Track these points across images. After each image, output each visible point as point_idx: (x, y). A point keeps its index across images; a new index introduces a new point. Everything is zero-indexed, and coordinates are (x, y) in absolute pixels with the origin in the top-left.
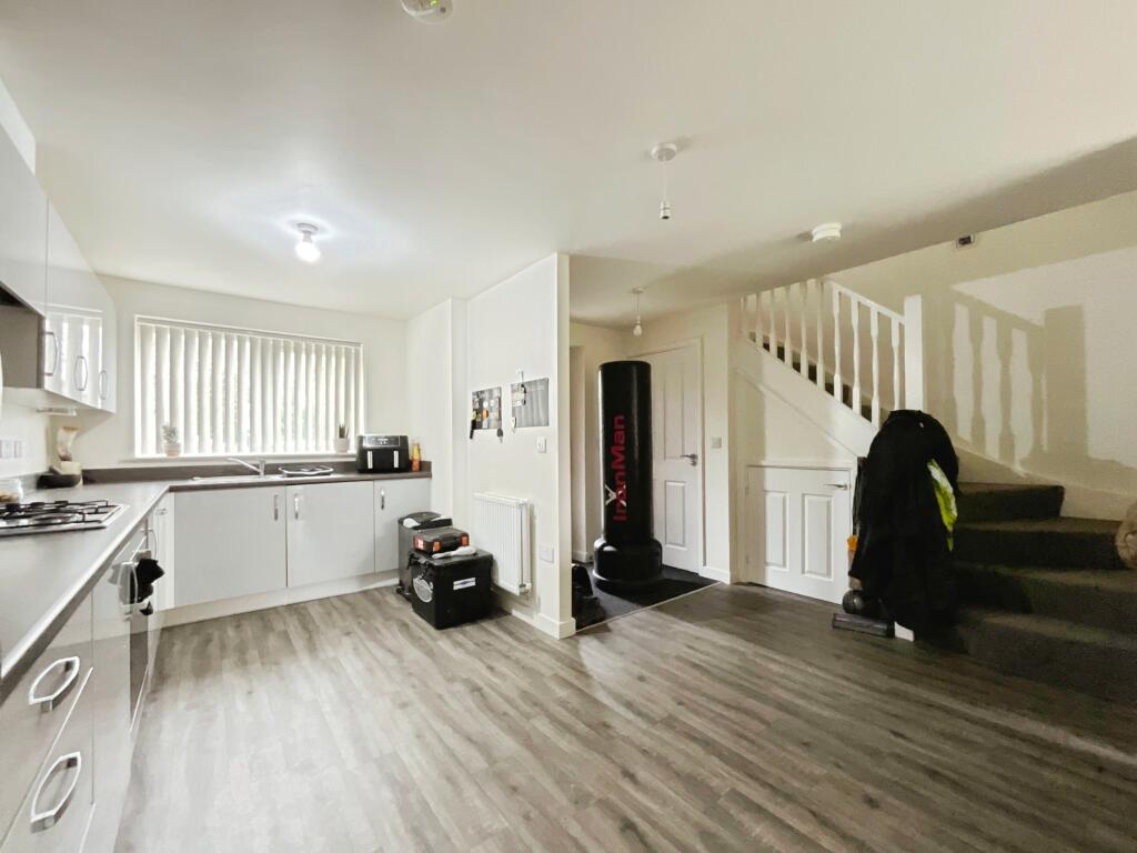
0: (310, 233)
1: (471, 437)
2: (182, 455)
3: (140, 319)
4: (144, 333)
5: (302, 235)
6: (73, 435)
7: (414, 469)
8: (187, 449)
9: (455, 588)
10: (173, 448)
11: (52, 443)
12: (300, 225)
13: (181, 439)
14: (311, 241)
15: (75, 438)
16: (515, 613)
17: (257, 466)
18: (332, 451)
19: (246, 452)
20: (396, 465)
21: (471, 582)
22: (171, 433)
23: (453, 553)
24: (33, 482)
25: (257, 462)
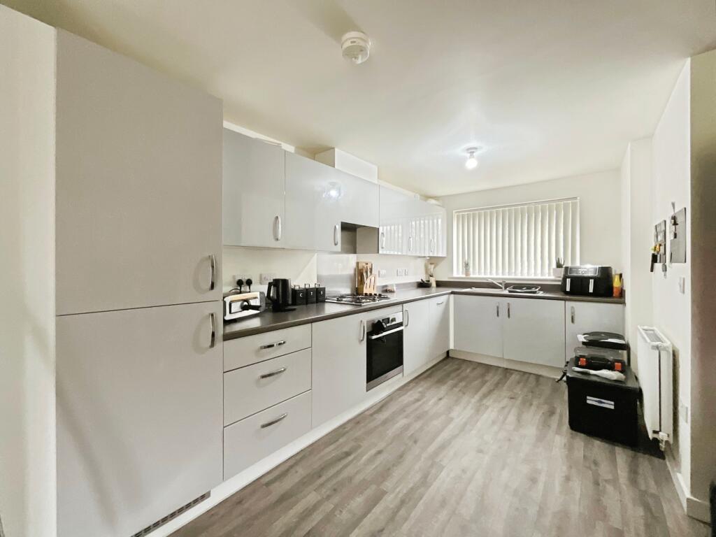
0: (473, 152)
1: (652, 270)
2: (472, 276)
3: (456, 212)
4: (458, 217)
5: (469, 155)
6: (433, 266)
7: (614, 295)
8: (474, 273)
9: (588, 402)
10: (467, 273)
11: (427, 270)
12: (468, 149)
13: (471, 270)
14: (473, 157)
15: (434, 268)
16: (667, 460)
17: (501, 283)
18: (552, 277)
19: (494, 276)
20: (591, 290)
21: (609, 405)
22: (467, 265)
23: (592, 372)
24: (416, 285)
25: (500, 281)
